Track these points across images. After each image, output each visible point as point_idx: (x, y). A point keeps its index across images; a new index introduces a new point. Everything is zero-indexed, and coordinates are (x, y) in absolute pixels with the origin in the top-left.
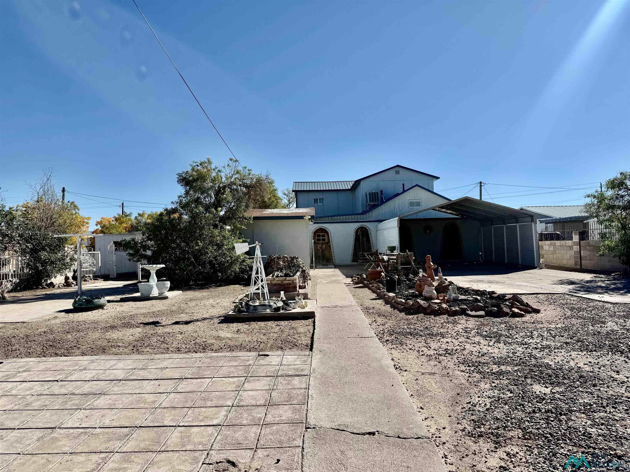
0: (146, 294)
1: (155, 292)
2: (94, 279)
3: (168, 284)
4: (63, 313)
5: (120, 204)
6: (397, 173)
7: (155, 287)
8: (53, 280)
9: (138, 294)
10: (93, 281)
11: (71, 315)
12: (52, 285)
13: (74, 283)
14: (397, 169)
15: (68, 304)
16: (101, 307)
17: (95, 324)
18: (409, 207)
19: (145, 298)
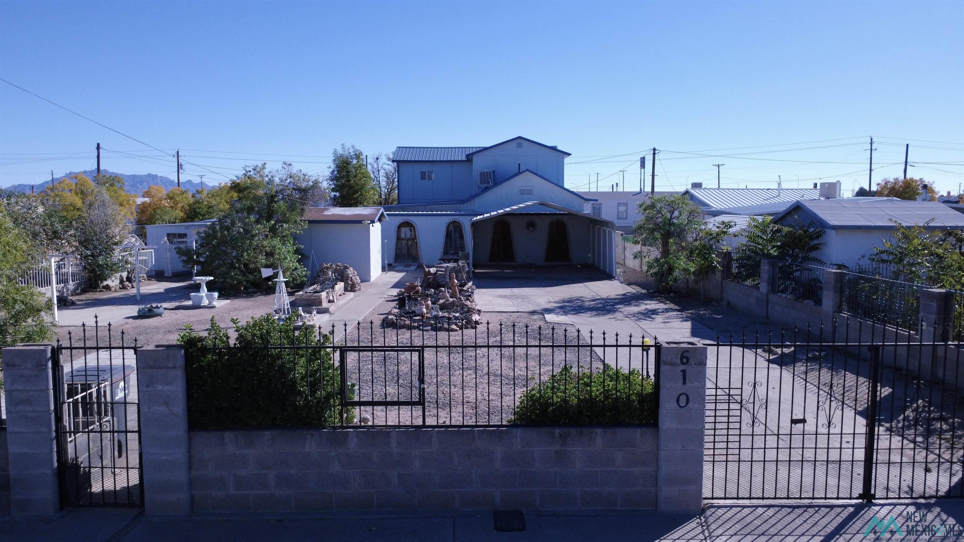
0: (197, 304)
1: (205, 302)
2: (148, 280)
3: (216, 294)
4: (130, 320)
5: (175, 153)
6: (519, 146)
7: (205, 298)
8: (109, 282)
9: (190, 303)
10: (147, 282)
11: (138, 321)
12: (108, 288)
13: (130, 285)
14: (520, 141)
15: (133, 310)
16: (160, 315)
17: (157, 329)
18: (519, 196)
19: (196, 307)
